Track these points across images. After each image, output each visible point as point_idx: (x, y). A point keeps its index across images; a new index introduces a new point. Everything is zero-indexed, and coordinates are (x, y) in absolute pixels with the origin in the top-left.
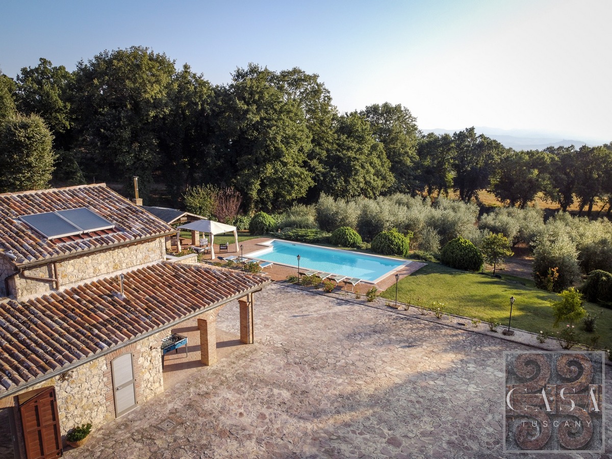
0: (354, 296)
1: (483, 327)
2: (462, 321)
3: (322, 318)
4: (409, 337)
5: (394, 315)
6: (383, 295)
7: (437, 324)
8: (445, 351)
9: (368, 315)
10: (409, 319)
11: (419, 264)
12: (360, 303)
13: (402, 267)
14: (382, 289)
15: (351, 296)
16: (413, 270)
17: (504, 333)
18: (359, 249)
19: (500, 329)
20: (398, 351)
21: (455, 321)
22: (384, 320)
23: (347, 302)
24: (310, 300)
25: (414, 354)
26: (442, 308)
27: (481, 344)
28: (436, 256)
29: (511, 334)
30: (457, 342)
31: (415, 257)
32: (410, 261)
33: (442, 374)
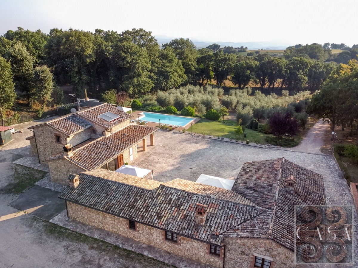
0: (179, 131)
1: (216, 138)
2: (210, 136)
3: (171, 138)
4: (196, 141)
5: (191, 136)
6: (187, 130)
7: (203, 138)
8: (205, 144)
9: (184, 136)
10: (196, 137)
11: (198, 119)
12: (181, 133)
13: (192, 121)
14: (187, 129)
15: (177, 131)
16: (197, 121)
17: (222, 139)
18: (177, 114)
19: (220, 138)
20: (193, 145)
21: (209, 137)
22: (189, 137)
23: (177, 133)
24: (165, 133)
25: (197, 145)
26: (205, 133)
27: (215, 142)
28: (204, 116)
29: (223, 139)
30: (209, 142)
31: (197, 116)
32: (195, 118)
33: (204, 149)
